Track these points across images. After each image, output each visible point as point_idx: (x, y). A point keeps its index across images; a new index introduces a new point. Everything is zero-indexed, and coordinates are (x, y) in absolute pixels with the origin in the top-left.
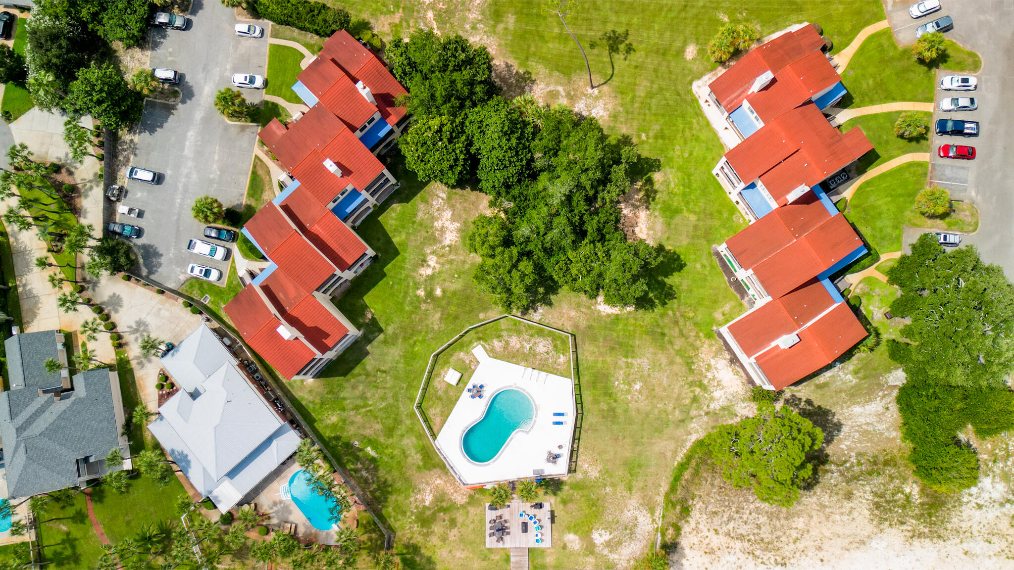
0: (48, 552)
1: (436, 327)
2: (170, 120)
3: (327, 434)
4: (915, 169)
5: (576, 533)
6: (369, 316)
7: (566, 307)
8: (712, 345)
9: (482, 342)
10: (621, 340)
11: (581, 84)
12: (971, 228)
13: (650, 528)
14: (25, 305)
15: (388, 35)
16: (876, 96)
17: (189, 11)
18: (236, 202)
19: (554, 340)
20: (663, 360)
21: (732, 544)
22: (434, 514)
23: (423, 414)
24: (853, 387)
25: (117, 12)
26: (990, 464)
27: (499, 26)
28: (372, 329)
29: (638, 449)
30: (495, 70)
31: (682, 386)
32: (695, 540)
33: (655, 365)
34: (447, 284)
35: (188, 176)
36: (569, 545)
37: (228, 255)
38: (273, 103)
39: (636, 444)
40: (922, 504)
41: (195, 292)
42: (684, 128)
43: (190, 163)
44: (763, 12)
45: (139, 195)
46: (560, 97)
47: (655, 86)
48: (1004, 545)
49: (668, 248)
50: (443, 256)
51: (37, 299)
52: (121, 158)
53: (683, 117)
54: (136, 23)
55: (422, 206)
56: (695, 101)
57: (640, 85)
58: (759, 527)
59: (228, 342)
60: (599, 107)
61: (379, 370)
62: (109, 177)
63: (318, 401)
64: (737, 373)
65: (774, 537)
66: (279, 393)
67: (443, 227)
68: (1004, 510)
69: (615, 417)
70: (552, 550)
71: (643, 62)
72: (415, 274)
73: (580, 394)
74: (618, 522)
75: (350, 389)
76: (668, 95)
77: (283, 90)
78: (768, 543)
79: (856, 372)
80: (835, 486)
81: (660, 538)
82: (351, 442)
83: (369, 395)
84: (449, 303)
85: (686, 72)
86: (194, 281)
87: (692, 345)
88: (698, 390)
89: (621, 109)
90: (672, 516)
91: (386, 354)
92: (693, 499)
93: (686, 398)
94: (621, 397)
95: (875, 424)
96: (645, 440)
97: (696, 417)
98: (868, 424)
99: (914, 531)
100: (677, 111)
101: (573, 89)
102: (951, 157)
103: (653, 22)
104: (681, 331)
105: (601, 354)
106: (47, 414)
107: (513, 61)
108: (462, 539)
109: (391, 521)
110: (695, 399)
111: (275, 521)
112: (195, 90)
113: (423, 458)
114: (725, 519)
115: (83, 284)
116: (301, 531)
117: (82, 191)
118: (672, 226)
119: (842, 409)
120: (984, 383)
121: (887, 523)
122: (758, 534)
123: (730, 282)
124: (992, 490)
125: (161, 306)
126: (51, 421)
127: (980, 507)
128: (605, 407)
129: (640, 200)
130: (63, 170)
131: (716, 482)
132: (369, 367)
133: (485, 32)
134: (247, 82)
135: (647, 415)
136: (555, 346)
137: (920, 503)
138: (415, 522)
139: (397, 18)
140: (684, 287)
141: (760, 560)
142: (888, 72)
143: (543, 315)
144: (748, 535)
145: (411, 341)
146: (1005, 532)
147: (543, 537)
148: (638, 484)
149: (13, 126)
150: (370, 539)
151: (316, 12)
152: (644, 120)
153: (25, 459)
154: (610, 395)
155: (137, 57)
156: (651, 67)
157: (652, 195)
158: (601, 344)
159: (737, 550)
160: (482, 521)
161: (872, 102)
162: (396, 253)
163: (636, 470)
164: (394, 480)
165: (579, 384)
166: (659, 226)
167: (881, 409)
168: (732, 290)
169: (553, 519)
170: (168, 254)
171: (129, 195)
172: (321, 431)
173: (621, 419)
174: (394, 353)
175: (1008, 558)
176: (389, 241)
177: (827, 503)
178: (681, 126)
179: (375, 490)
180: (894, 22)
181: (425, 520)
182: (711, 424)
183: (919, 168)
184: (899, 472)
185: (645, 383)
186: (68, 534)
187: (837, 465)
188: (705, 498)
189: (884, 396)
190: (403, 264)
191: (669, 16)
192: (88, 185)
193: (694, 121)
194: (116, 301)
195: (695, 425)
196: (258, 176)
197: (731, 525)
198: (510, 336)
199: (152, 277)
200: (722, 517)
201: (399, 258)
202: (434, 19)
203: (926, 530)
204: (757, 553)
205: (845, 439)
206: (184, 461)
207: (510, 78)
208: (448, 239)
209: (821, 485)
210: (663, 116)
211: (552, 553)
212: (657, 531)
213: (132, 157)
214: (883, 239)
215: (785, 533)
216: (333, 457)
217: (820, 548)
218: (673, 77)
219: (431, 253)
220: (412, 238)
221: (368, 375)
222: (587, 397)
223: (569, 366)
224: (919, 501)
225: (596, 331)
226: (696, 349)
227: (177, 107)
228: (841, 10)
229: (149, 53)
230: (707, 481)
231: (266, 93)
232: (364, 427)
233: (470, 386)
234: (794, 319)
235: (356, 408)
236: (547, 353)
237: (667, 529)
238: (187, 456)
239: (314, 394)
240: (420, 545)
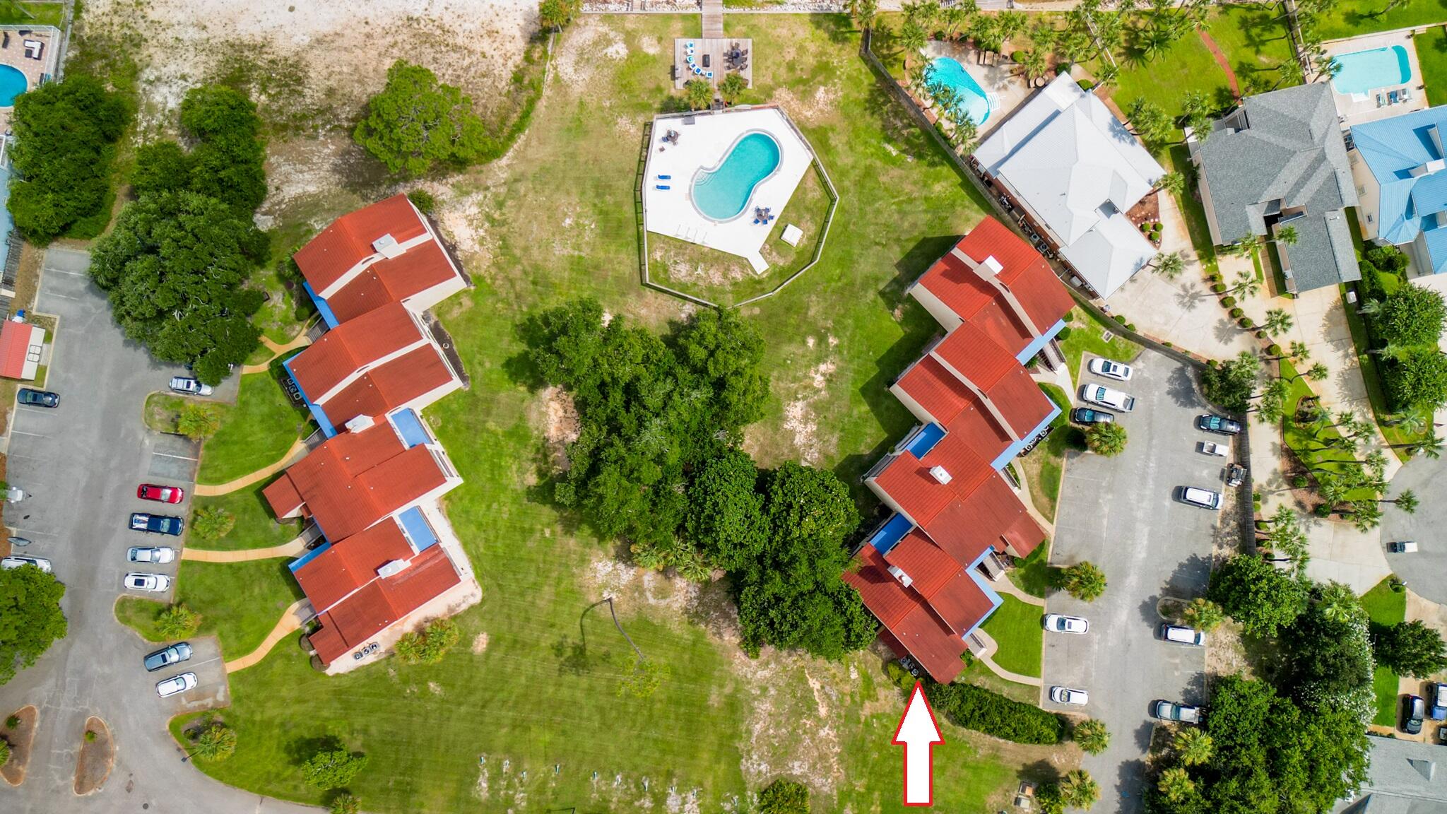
0: (1280, 31)
1: (814, 298)
2: (1171, 575)
3: (945, 170)
4: (214, 476)
5: (647, 55)
6: (897, 312)
7: (652, 321)
8: (477, 268)
9: (757, 277)
10: (586, 278)
11: (624, 606)
12: (155, 399)
13: (560, 60)
14: (1343, 330)
15: (880, 685)
16: (252, 571)
17: (1154, 729)
18: (1075, 460)
19: (668, 279)
20: (535, 253)
21: (467, 41)
22: (814, 77)
23: (828, 192)
24: (315, 214)
25: (1250, 717)
26: (166, 123)
27: (731, 691)
28: (895, 295)
29: (570, 150)
30: (736, 629)
31: (514, 221)
32: (508, 46)
33: (546, 246)
34: (801, 352)
35: (1141, 498)
36: (655, 42)
37: (1081, 392)
38: (1032, 593)
39: (573, 156)
40: (249, 82)
41: (1122, 345)
42: (495, 542)
43: (1140, 514)
44: (384, 692)
45: (1205, 473)
46: (653, 589)
47: (529, 598)
48: (162, 36)
49: (523, 389)
50: (805, 388)
51: (1328, 338)
52: (1233, 524)
53: (496, 556)
54: (1222, 703)
55: (832, 450)
56: (480, 576)
57: (550, 601)
58: (435, 60)
59: (1076, 281)
60: (603, 573)
61: (884, 246)
62: (1246, 498)
63: (959, 209)
64: (449, 233)
65: (418, 50)
66: (1007, 217)
67: (805, 424)
68: (156, 74)
69: (596, 187)
70: (674, 36)
71: (543, 632)
72: (841, 364)
73: (636, 213)
74: (597, 68)
75: (919, 223)
76: (514, 586)
77: (1019, 611)
78: (425, 42)
79: (310, 231)
80: (345, 104)
81: (549, 48)
82: (916, 160)
83: (896, 216)
84: (798, 327)
85: (488, 616)
86: (1125, 360)
87: (500, 268)
88: (497, 216)
89: (575, 570)
90: (533, 71)
91: (876, 265)
92: (509, 91)
93: (511, 207)
94: (588, 210)
95: (293, 171)
96: (562, 159)
97: (501, 185)
98: (302, 172)
99: (260, 53)
100: (504, 565)
101: (635, 600)
102: (170, 488)
103: (527, 687)
104: (513, 286)
105: (610, 261)
106: (1292, 179)
107: (712, 641)
108: (780, 48)
109: (865, 69)
110: (500, 205)
111: (1005, 67)
112: (1138, 615)
113: (827, 140)
114: (473, 69)
115: (1269, 357)
116: (972, 56)
117: (1281, 480)
118: (517, 415)
119: (329, 190)
120: (165, 194)
121: (290, 62)
122: (436, 52)
123: (450, 343)
124: (168, 95)
125: (1165, 327)
126: (1285, 171)
127: (184, 77)
128: (608, 198)
129: (556, 450)
130: (1310, 508)
131: (481, 110)
132: (897, 249)
133: (749, 683)
134: (1067, 621)
135: (558, 188)
136: (666, 271)
137: (250, 83)
138: (835, 67)
139: (868, 709)
140: (506, 339)
141: (436, 24)
142: (234, 603)
143: (681, 310)
144: (447, 51)
145: (844, 280)
146: (159, 51)
147: (684, 50)
148: (572, 110)
149: (1386, 572)
150: (889, 48)
151: (977, 714)
152: (546, 554)
153: (1312, 124)
154: (601, 212)
155: (1224, 665)
156: (533, 625)
157: (540, 456)
158: (610, 273)
159: (461, 35)
160: (756, 68)
161: (258, 564)
162: (864, 391)
163: (573, 125)
164: (863, 116)
165: (638, 225)
166: (534, 416)
167: (285, 188)
168: (449, 334)
169: (673, 69)
170: (1159, 396)
171: (1218, 473)
172: (953, 173)
173: (589, 184)
174: (865, 266)
175: (159, 22)
176: (874, 406)
177: (356, 85)
178: (499, 544)
179: (884, 103)
180: (218, 669)
181: (824, 70)
182: (483, 176)
183: (209, 476)
184: (271, 117)
185: (559, 226)
186: (1258, 52)
187: (340, 126)
188: (494, 92)
189: (279, 203)
190: (856, 376)
191: (505, 694)
192: (1273, 488)
193: (482, 550)
194: (1223, 334)
195: (501, 176)
196: (1048, 495)
197: (466, 62)
198: (721, 284)
199: (1179, 365)
200: (476, 72)
201: (860, 385)
202: (817, 704)
203: (246, 53)
204: (439, 32)
205: (329, 155)
206: (1117, 130)
207: (717, 617)
208: (799, 408)
209: (361, 105)
210: (521, 559)
211: (674, 32)
212: (552, 56)
213: (1218, 524)
214: (262, 390)
215: (406, 53)
216: (937, 143)
217: (368, 36)
218: (505, 610)
219: (821, 390)
220: (844, 411)
221: (898, 240)
222: (629, 211)
223: (649, 247)
224: (252, 85)
225: (615, 290)
226: (496, 264)
227: (1161, 592)
228: (284, 689)
229: (1207, 670)
230: (492, 112)
231: (1043, 608)
232: (901, 178)
233: (771, 223)
234: (377, 277)
235: (911, 201)
236: (676, 263)
237: (541, 57)
238: (1114, 136)
239: (963, 217)
240: (831, 42)
